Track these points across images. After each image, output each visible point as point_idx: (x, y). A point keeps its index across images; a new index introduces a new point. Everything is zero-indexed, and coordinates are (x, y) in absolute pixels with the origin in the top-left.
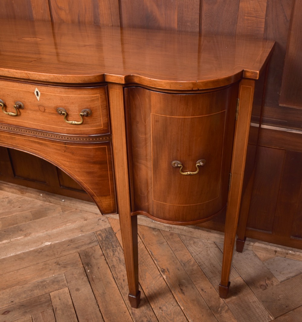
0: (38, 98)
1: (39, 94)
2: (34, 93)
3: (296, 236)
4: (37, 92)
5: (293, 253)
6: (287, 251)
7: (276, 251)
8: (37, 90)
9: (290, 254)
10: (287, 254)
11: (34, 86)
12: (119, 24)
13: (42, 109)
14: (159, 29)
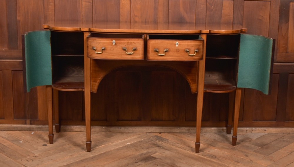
0: (177, 46)
1: (178, 44)
2: (175, 44)
3: (255, 121)
4: (177, 44)
5: (255, 129)
6: (252, 129)
7: (247, 130)
8: (177, 42)
9: (254, 130)
10: (252, 130)
11: (176, 41)
12: (168, 22)
13: (178, 51)
14: (187, 23)
